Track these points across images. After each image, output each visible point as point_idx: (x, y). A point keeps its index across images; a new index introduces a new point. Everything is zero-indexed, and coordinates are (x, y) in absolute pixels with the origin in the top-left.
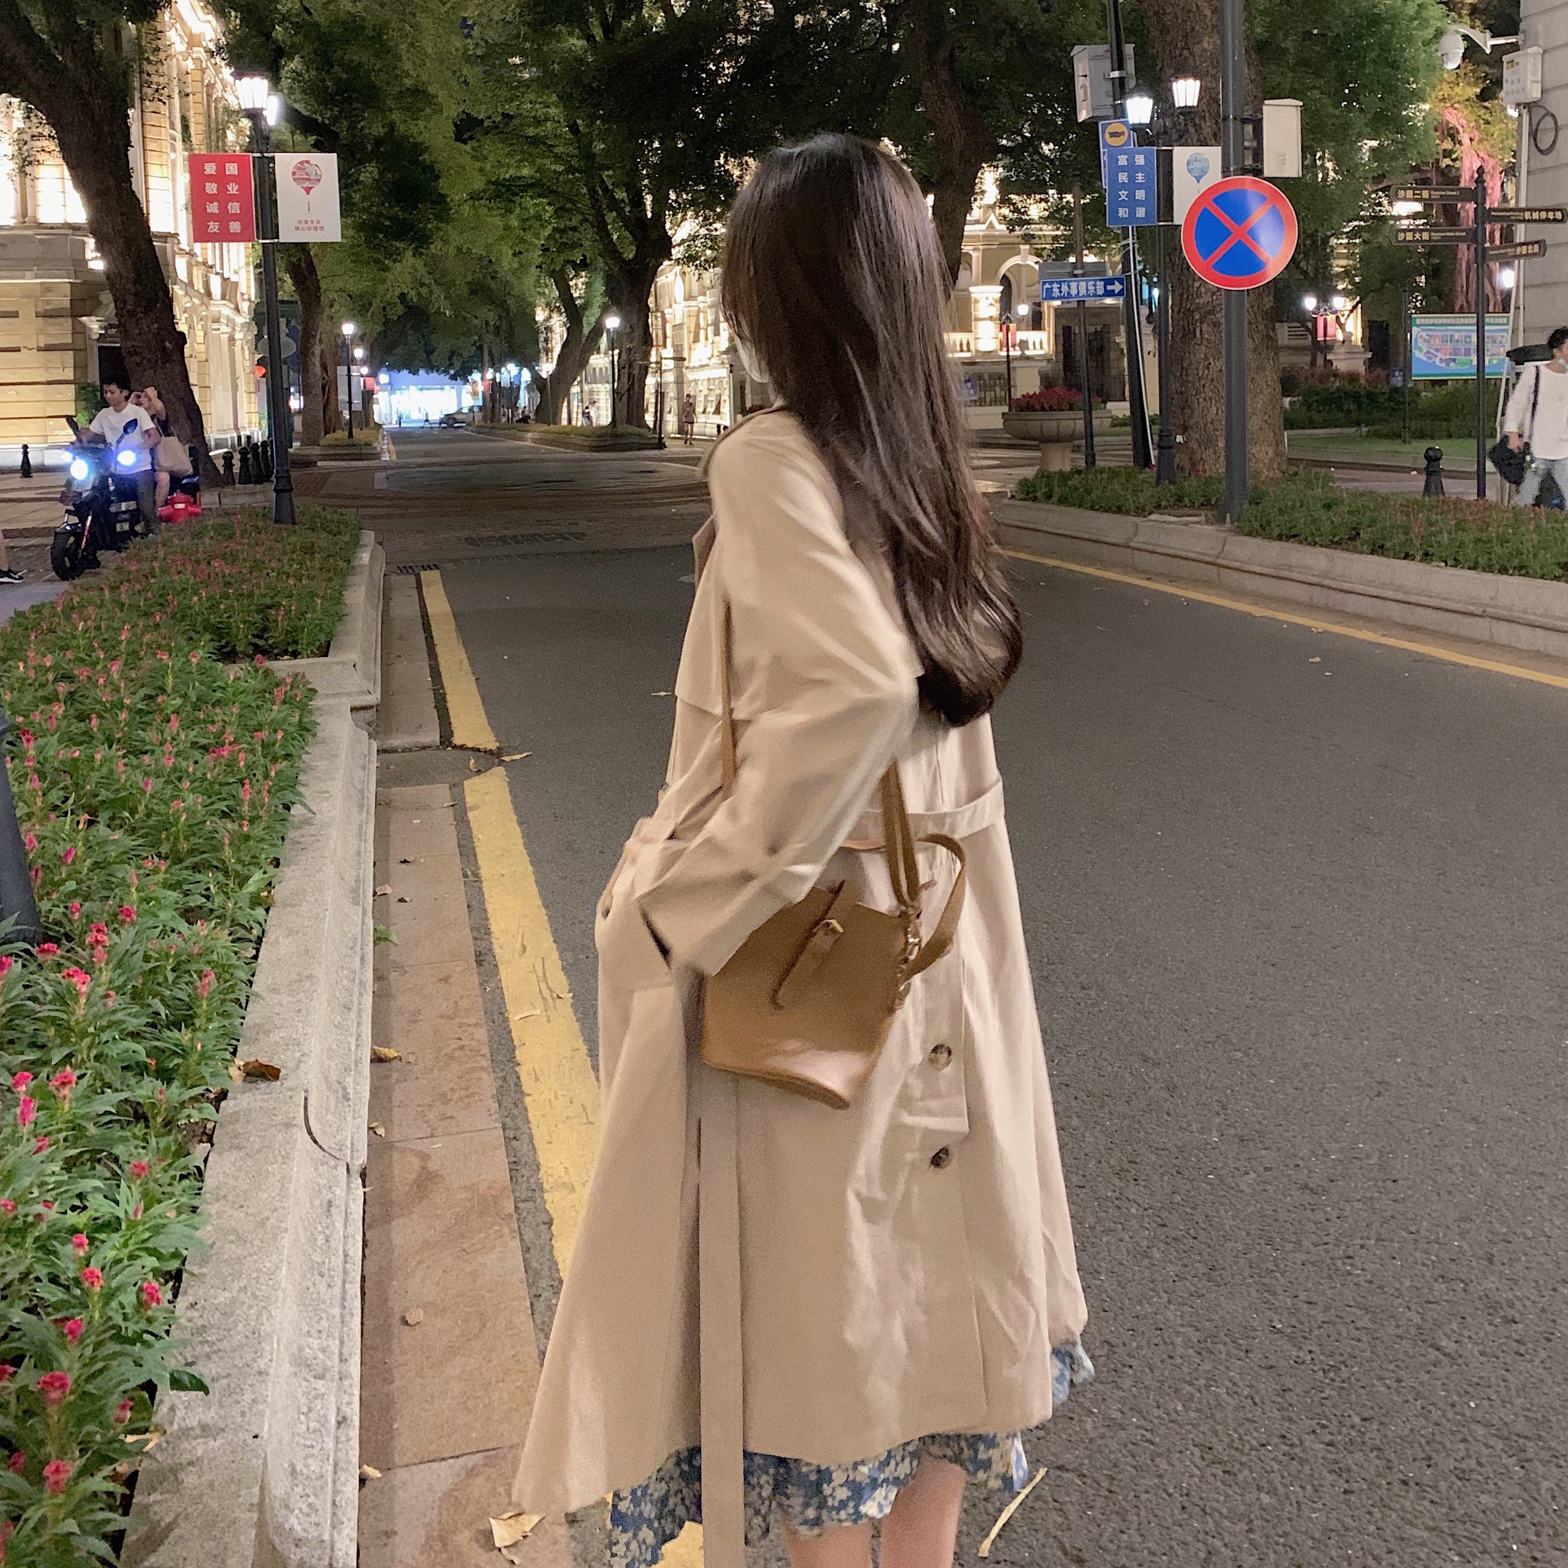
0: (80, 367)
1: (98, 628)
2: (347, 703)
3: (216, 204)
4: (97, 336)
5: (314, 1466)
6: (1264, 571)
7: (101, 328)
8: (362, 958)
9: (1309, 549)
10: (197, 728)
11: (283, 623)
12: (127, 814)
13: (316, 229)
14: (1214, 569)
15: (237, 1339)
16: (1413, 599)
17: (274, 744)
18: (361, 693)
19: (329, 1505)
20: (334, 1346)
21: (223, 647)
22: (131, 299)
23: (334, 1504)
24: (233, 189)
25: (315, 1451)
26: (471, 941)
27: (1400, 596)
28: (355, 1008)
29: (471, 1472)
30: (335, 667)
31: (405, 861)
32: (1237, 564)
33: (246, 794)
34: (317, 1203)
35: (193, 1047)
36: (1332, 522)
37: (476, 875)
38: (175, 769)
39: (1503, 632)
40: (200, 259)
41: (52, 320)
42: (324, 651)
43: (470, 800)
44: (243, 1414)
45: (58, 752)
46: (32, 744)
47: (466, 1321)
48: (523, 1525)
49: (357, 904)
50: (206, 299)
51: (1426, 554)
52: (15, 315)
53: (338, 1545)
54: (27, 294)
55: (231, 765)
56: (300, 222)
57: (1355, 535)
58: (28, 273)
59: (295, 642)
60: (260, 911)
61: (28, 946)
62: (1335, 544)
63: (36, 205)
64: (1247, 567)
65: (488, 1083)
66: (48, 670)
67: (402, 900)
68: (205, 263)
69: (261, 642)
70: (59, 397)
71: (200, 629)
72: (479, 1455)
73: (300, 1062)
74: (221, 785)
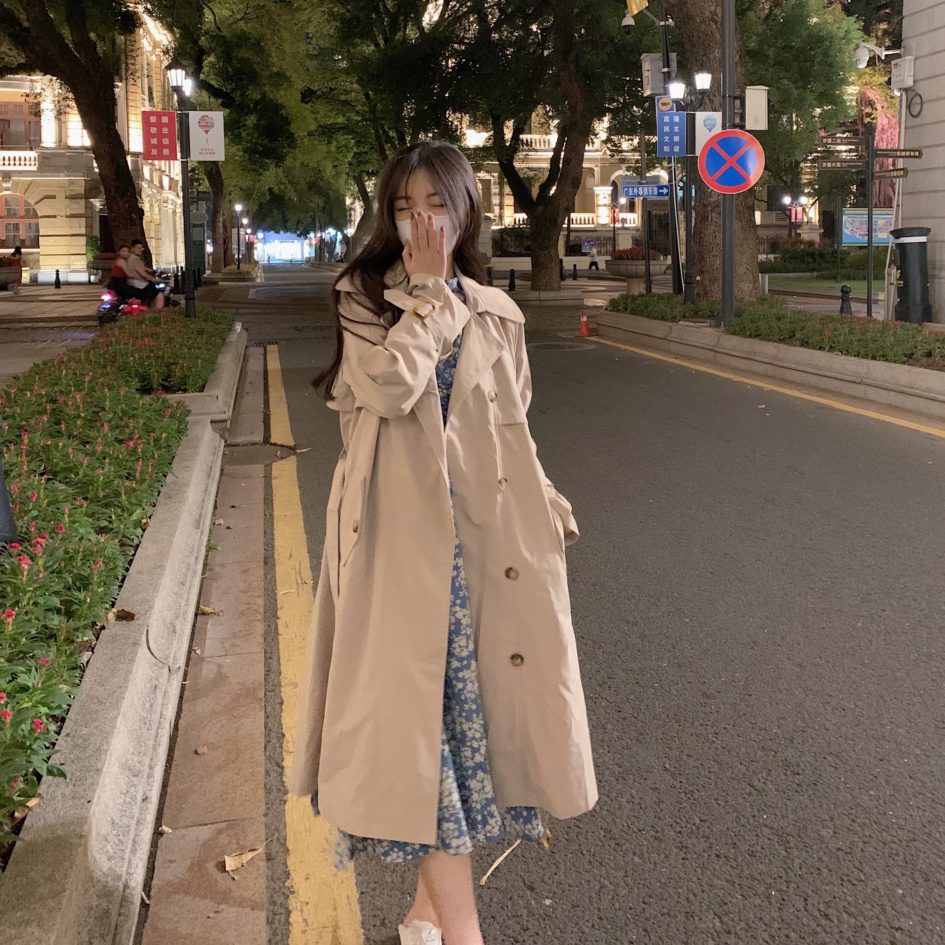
0: (89, 227)
1: (75, 374)
2: (209, 418)
3: (156, 139)
4: (98, 210)
5: (125, 821)
6: (741, 355)
7: (101, 205)
8: (197, 558)
9: (765, 343)
10: (118, 431)
11: (178, 374)
12: (73, 476)
13: (211, 153)
14: (713, 353)
15: (89, 752)
16: (822, 373)
17: (161, 439)
18: (220, 413)
19: (130, 841)
20: (147, 761)
21: (145, 386)
22: (113, 190)
23: (134, 841)
24: (165, 131)
25: (127, 813)
26: (263, 551)
27: (816, 371)
28: (187, 585)
29: (220, 832)
30: (207, 399)
31: (233, 507)
32: (725, 351)
33: (139, 467)
34: (148, 686)
35: (85, 601)
36: (780, 328)
37: (272, 515)
38: (102, 452)
39: (872, 393)
40: (157, 167)
41: (73, 201)
42: (202, 389)
43: (274, 474)
44: (85, 790)
45: (40, 441)
46: (26, 437)
47: (229, 753)
48: (242, 860)
49: (198, 528)
50: (160, 190)
51: (831, 347)
52: (54, 197)
53: (133, 862)
54: (61, 185)
55: (135, 450)
56: (202, 149)
57: (792, 335)
58: (62, 174)
59: (186, 384)
60: (139, 531)
61: (5, 545)
62: (781, 341)
63: (67, 136)
64: (731, 353)
65: (260, 628)
66: (43, 396)
67: (229, 528)
68: (160, 170)
69: (166, 384)
70: (77, 243)
71: (133, 376)
72: (226, 823)
73: (147, 611)
74: (127, 461)
